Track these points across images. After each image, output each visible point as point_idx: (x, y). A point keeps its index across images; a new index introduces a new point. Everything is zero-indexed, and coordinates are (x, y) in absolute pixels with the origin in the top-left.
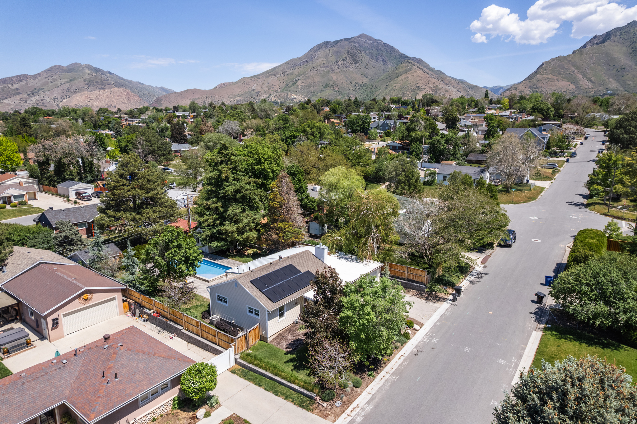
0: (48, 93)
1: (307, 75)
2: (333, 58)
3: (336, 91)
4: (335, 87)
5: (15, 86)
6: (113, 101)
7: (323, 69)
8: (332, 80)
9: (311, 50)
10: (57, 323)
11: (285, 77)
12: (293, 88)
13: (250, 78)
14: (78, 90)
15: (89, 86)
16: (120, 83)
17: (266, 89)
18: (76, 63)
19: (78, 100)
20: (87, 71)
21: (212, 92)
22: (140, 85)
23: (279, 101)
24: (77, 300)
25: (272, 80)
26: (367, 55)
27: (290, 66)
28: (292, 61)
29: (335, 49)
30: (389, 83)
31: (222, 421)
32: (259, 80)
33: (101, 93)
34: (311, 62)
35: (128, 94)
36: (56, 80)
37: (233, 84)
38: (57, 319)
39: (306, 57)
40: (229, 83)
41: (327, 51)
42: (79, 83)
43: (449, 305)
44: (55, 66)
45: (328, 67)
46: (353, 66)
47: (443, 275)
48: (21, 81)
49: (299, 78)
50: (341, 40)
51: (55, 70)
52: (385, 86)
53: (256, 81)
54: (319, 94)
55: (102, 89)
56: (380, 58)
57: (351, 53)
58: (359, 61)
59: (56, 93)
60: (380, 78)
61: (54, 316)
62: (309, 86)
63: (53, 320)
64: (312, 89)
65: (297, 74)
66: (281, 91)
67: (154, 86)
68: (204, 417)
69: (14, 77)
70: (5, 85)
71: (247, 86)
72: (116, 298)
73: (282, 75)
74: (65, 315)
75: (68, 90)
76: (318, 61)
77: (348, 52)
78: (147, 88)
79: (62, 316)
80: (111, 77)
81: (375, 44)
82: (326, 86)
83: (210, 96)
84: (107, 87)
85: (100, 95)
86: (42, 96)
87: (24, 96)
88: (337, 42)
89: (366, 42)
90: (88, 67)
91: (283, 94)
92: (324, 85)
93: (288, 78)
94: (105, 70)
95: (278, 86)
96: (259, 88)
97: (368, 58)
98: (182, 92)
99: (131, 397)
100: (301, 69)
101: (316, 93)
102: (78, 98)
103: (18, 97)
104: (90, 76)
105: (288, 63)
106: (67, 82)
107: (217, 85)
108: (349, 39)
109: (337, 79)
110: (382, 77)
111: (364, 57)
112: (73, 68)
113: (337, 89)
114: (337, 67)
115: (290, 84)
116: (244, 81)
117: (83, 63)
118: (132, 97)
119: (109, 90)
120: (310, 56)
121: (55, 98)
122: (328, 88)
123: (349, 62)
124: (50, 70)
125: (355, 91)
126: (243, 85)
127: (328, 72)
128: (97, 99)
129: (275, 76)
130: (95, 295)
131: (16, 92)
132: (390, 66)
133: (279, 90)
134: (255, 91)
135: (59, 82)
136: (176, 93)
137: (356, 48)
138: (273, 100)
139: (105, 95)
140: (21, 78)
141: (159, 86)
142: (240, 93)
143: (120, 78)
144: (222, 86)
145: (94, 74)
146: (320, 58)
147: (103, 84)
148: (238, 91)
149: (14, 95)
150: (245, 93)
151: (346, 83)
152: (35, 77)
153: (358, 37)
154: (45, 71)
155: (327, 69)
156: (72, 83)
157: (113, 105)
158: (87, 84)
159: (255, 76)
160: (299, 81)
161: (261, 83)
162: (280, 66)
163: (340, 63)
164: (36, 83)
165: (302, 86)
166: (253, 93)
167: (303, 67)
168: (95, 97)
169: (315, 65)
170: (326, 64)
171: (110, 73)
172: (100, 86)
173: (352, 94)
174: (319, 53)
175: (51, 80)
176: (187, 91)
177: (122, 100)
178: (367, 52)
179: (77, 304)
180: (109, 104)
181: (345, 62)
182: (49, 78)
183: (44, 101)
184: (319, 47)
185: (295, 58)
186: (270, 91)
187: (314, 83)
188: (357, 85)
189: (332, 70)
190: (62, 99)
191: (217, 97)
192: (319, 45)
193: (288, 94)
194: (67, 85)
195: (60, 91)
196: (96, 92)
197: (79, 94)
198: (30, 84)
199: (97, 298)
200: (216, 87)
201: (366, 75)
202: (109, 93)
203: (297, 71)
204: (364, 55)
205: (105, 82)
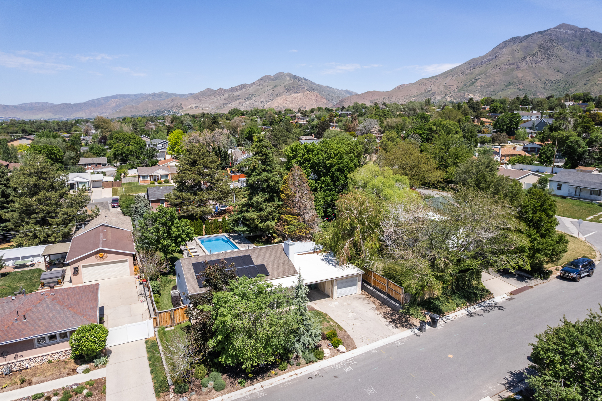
0: (258, 97)
1: (488, 74)
2: (520, 55)
3: (520, 90)
4: (519, 86)
5: (237, 93)
6: (304, 103)
7: (506, 67)
8: (517, 77)
9: (495, 48)
10: (78, 272)
11: (463, 77)
12: (471, 88)
13: (428, 79)
14: (279, 95)
15: (288, 91)
16: (311, 88)
17: (442, 89)
18: (281, 73)
19: (278, 102)
20: (288, 79)
21: (389, 94)
22: (328, 89)
23: (455, 101)
24: (94, 256)
25: (450, 80)
26: (566, 47)
27: (470, 65)
28: (473, 60)
29: (524, 44)
30: (590, 78)
31: (91, 380)
32: (437, 81)
33: (296, 97)
34: (494, 60)
35: (317, 96)
36: (265, 87)
37: (411, 85)
38: (77, 268)
39: (490, 55)
40: (407, 85)
41: (514, 47)
42: (281, 89)
43: (413, 333)
44: (265, 76)
45: (513, 64)
46: (545, 62)
47: (438, 299)
48: (241, 89)
49: (479, 77)
50: (534, 34)
51: (266, 79)
52: (584, 81)
53: (433, 81)
54: (499, 94)
55: (297, 92)
56: (583, 49)
57: (544, 47)
58: (552, 55)
59: (263, 98)
60: (580, 73)
61: (75, 265)
62: (489, 85)
63: (75, 268)
64: (492, 89)
65: (477, 73)
66: (458, 91)
67: (340, 89)
68: (83, 372)
69: (238, 86)
70: (231, 93)
71: (424, 87)
72: (128, 261)
73: (461, 75)
74: (84, 267)
75: (272, 95)
76: (503, 58)
77: (540, 46)
78: (334, 91)
79: (82, 267)
80: (305, 83)
81: (578, 33)
82: (509, 84)
83: (387, 97)
84: (301, 91)
85: (294, 98)
86: (253, 101)
87: (242, 101)
88: (527, 37)
89: (565, 33)
90: (289, 75)
91: (460, 94)
92: (506, 84)
93: (467, 78)
94: (302, 77)
95: (455, 86)
96: (436, 88)
97: (566, 51)
98: (362, 94)
99: (23, 336)
100: (482, 68)
101: (496, 92)
102: (278, 101)
103: (238, 102)
104: (289, 82)
105: (468, 63)
106: (272, 88)
107: (395, 87)
108: (544, 31)
109: (522, 77)
110: (582, 71)
111: (560, 50)
112: (279, 77)
113: (521, 88)
114: (524, 64)
115: (468, 84)
116: (421, 83)
117: (285, 72)
118: (320, 100)
119: (302, 94)
120: (494, 54)
121: (262, 102)
122: (511, 87)
123: (540, 57)
124: (261, 79)
125: (545, 89)
126: (420, 86)
127: (513, 70)
128: (292, 101)
129: (453, 76)
130: (109, 255)
131: (238, 98)
132: (596, 58)
133: (456, 90)
134: (431, 92)
135: (266, 89)
136: (357, 95)
137: (552, 41)
138: (449, 100)
139: (299, 97)
140: (242, 87)
141: (344, 89)
142: (416, 94)
143: (312, 83)
144: (400, 88)
145: (292, 81)
146: (505, 56)
147: (298, 89)
148: (415, 92)
149: (236, 100)
150: (421, 94)
151: (533, 80)
152: (251, 85)
153: (555, 28)
154: (258, 80)
155: (512, 66)
156: (276, 89)
157: (304, 107)
158: (286, 89)
159: (433, 77)
160: (479, 81)
161: (438, 84)
162: (460, 66)
163: (528, 59)
164: (250, 90)
165: (481, 86)
166: (429, 93)
167: (484, 66)
168: (291, 99)
169: (498, 63)
170: (511, 62)
171: (305, 79)
172: (295, 91)
173: (539, 92)
174: (504, 50)
175: (261, 87)
176: (367, 93)
177: (311, 102)
178: (566, 44)
179: (93, 260)
180: (301, 106)
181: (535, 58)
182: (260, 85)
183: (254, 104)
184: (505, 44)
185: (477, 57)
186: (447, 91)
187: (495, 82)
188: (547, 82)
189: (518, 67)
190: (267, 102)
191: (394, 98)
192: (506, 41)
193: (465, 94)
194: (271, 91)
195: (266, 96)
196: (292, 95)
197: (279, 98)
198: (247, 92)
199: (110, 257)
200: (395, 89)
201: (561, 70)
202: (302, 96)
203: (477, 70)
204: (561, 47)
205: (300, 87)
